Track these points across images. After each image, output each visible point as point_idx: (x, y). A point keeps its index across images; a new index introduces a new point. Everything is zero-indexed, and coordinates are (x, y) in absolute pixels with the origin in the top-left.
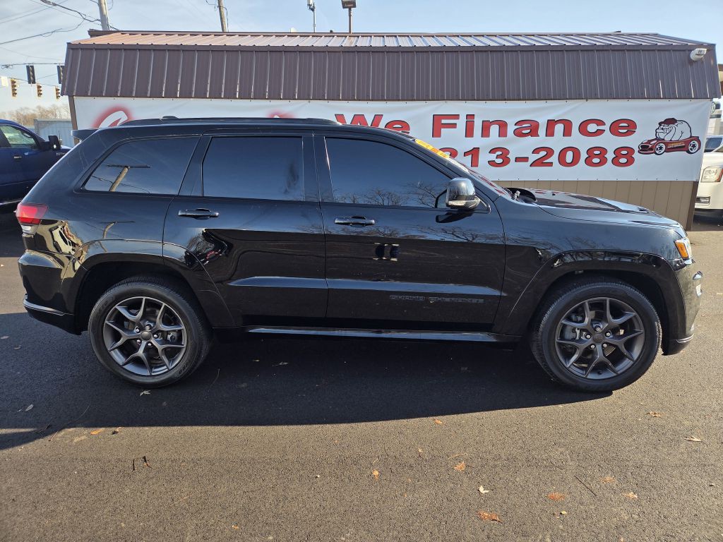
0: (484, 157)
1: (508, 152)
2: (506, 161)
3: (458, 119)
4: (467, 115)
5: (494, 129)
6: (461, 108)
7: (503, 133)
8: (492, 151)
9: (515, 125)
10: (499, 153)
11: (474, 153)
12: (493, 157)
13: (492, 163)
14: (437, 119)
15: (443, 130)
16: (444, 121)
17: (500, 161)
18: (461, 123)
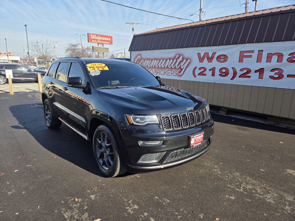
0: (267, 74)
1: (283, 71)
2: (281, 77)
3: (254, 53)
4: (259, 51)
5: (275, 58)
6: (255, 47)
7: (280, 60)
8: (272, 70)
9: (289, 55)
10: (277, 72)
11: (261, 71)
12: (272, 74)
13: (272, 77)
14: (242, 53)
15: (245, 59)
16: (245, 54)
17: (277, 76)
18: (255, 55)
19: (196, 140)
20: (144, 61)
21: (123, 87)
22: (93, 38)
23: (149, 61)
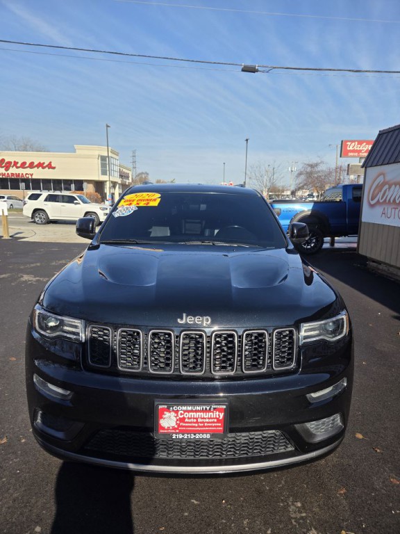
19: (186, 420)
20: (389, 188)
21: (151, 242)
22: (351, 148)
23: (396, 186)
